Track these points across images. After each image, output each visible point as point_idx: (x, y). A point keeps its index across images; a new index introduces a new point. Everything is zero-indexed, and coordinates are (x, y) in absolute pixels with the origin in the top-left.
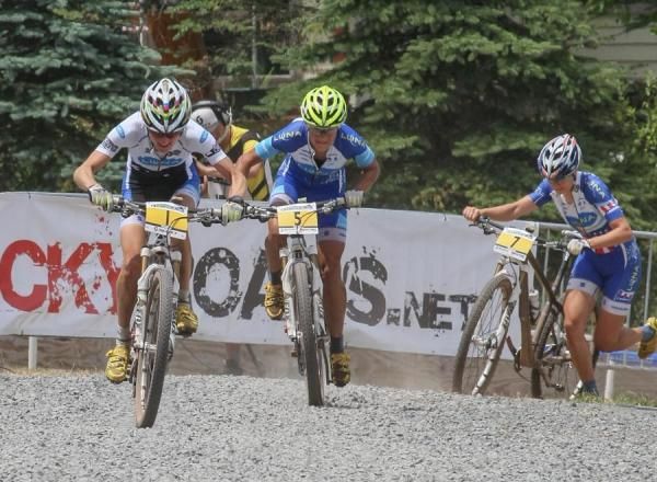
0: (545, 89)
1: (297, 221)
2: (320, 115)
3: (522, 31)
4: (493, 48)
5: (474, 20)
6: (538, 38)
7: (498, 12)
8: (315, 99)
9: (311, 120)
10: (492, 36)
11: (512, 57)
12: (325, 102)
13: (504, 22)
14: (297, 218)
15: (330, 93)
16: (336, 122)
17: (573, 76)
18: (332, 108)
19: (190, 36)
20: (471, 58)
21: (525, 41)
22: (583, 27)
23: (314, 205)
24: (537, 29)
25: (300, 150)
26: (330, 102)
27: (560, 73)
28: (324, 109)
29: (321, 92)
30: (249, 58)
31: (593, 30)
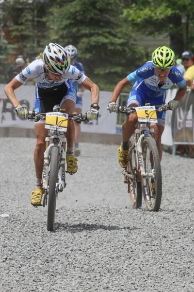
0: (122, 53)
1: (147, 115)
2: (162, 62)
3: (115, 36)
4: (106, 41)
5: (100, 32)
6: (120, 38)
7: (108, 30)
8: (159, 53)
9: (157, 64)
10: (106, 37)
11: (112, 44)
12: (165, 55)
13: (110, 33)
14: (146, 113)
15: (167, 50)
16: (170, 65)
17: (130, 49)
18: (168, 58)
19: (16, 37)
20: (100, 44)
21: (116, 39)
22: (133, 35)
23: (154, 107)
24: (119, 35)
25: (150, 78)
26: (167, 55)
27: (126, 49)
28: (164, 58)
29: (162, 50)
30: (34, 43)
31: (136, 36)
